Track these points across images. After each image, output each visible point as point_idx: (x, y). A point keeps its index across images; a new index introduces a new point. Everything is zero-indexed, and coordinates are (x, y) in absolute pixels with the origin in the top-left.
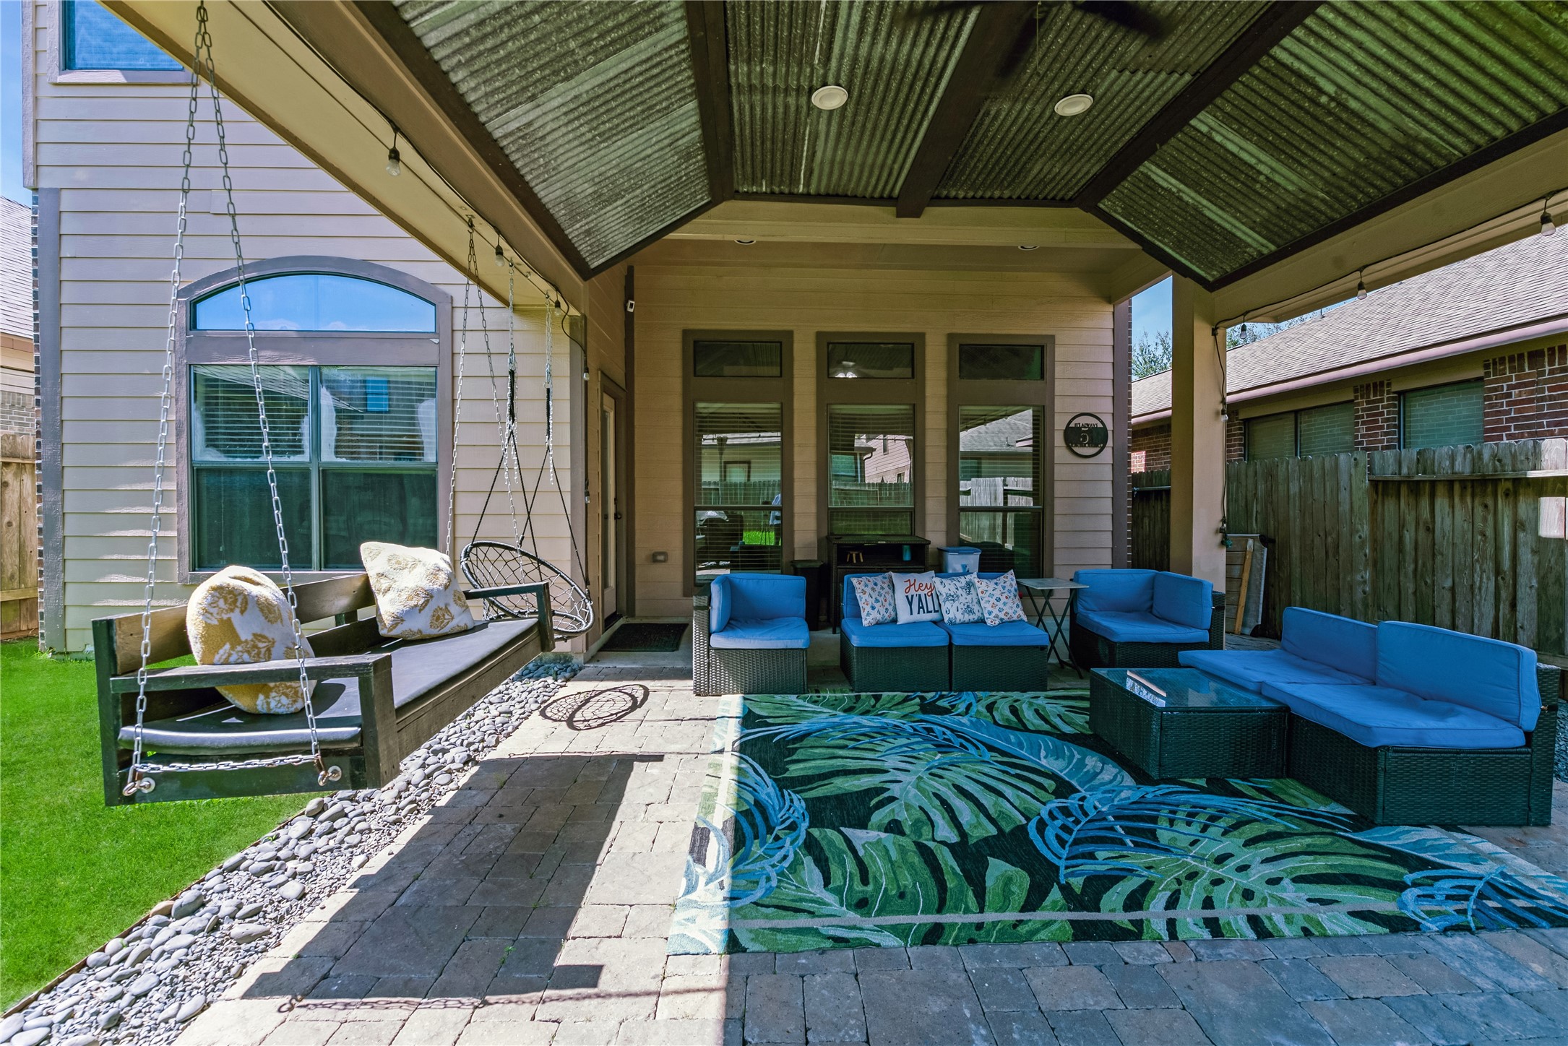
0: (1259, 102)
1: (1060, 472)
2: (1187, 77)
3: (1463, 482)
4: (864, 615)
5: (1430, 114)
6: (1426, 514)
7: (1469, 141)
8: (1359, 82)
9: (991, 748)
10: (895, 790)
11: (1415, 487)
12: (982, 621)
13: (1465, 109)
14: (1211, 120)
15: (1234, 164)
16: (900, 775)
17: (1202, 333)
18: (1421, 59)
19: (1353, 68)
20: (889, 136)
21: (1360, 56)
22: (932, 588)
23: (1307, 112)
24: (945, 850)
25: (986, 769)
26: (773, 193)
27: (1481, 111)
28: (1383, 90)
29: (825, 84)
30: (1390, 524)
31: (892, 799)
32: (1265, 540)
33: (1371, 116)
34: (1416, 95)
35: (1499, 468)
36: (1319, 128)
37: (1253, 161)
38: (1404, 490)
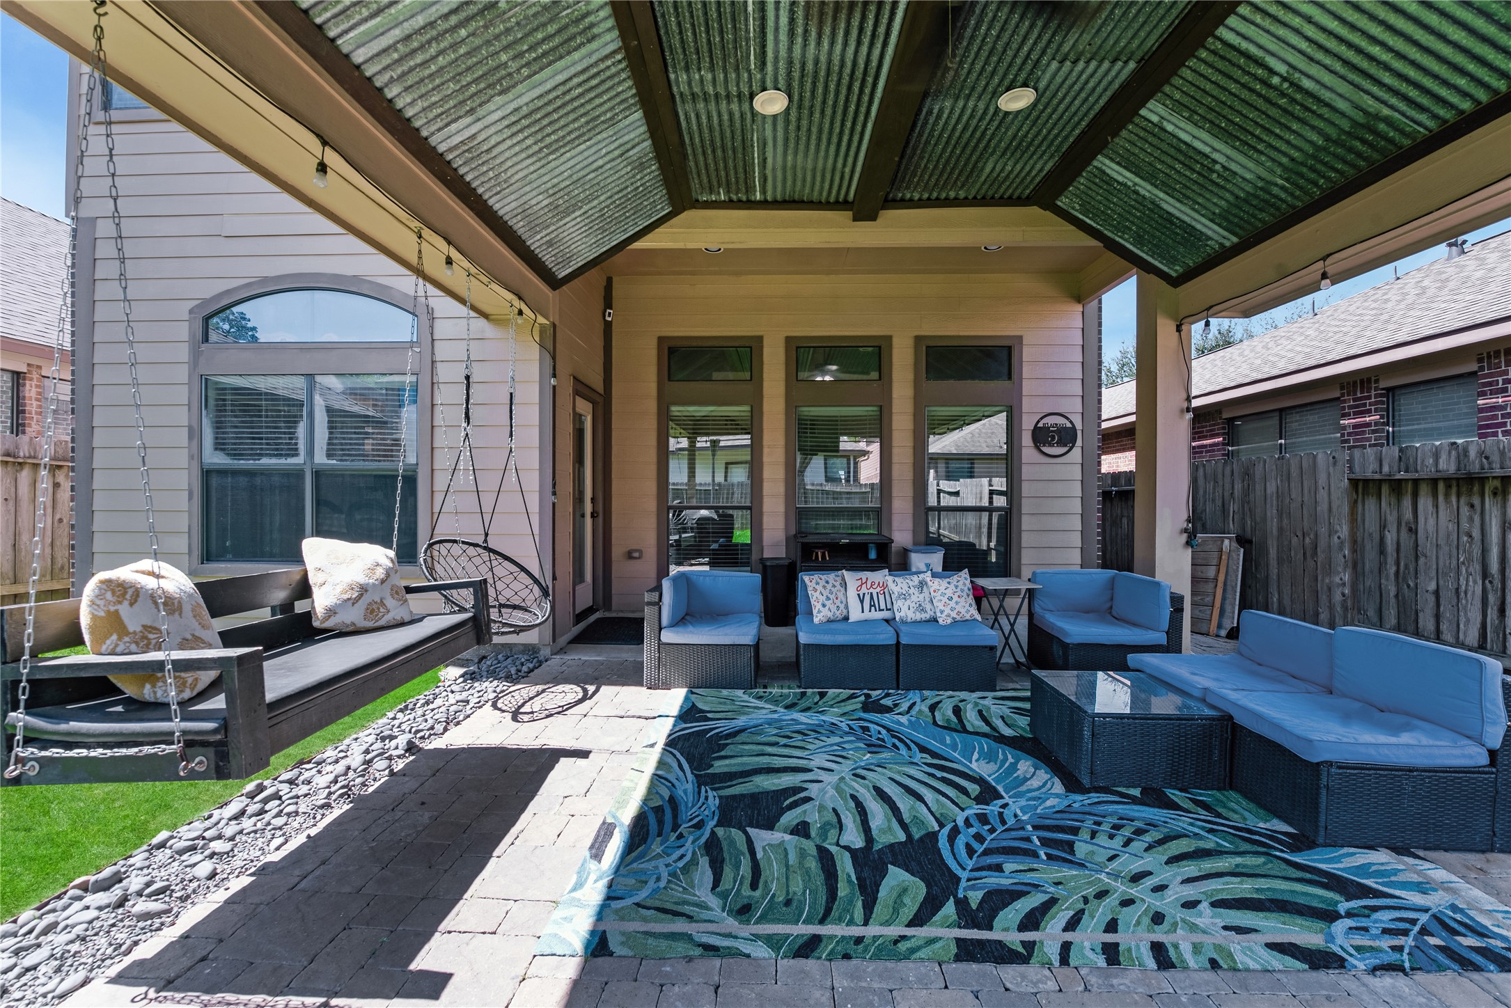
0: (1208, 87)
1: (1026, 472)
2: (1132, 65)
3: (1448, 481)
4: (815, 612)
5: (1390, 89)
6: (1408, 515)
7: (1435, 116)
8: (1311, 59)
9: (923, 749)
10: (813, 790)
11: (1397, 486)
12: (935, 620)
13: (1428, 82)
14: (1160, 109)
15: (1187, 154)
16: (823, 776)
17: (1165, 328)
18: (1376, 30)
19: (1304, 45)
20: (835, 139)
21: (1310, 31)
22: (885, 586)
23: (1259, 95)
24: (847, 855)
25: (912, 771)
26: (731, 201)
27: (1445, 83)
28: (1338, 66)
29: (764, 89)
30: (1371, 525)
31: (808, 799)
32: (1242, 541)
33: (1327, 95)
34: (1373, 70)
35: (1486, 466)
36: (1273, 112)
37: (1207, 150)
38: (1385, 489)
